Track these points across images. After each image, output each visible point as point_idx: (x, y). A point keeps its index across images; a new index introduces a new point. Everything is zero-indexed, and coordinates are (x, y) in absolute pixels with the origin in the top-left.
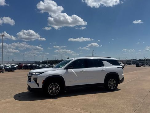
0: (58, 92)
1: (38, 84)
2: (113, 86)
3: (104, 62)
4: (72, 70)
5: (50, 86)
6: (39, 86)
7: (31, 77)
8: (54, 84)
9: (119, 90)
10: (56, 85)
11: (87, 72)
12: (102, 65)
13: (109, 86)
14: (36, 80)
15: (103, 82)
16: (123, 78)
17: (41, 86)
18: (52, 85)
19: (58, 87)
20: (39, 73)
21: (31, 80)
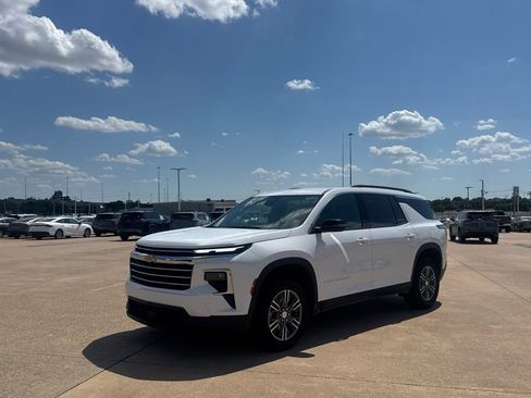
0: (297, 323)
1: (231, 299)
2: (429, 290)
5: (274, 305)
6: (234, 307)
7: (191, 267)
8: (287, 293)
9: (440, 305)
10: (292, 299)
13: (422, 291)
14: (218, 282)
15: (408, 278)
18: (280, 299)
19: (298, 304)
20: (233, 249)
21: (189, 281)
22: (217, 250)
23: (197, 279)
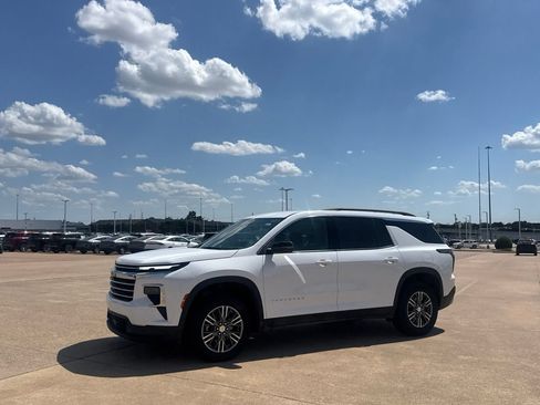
0: (236, 339)
1: (163, 311)
2: (422, 317)
3: (393, 230)
4: (287, 258)
5: (209, 319)
6: (166, 318)
7: (133, 281)
8: (225, 309)
9: (441, 331)
10: (232, 315)
11: (338, 265)
12: (387, 241)
13: (411, 316)
14: (154, 295)
15: (389, 302)
16: (453, 291)
17: (174, 319)
18: (217, 315)
19: (239, 320)
20: (169, 267)
21: (132, 294)
22: (156, 268)
23: (138, 292)
